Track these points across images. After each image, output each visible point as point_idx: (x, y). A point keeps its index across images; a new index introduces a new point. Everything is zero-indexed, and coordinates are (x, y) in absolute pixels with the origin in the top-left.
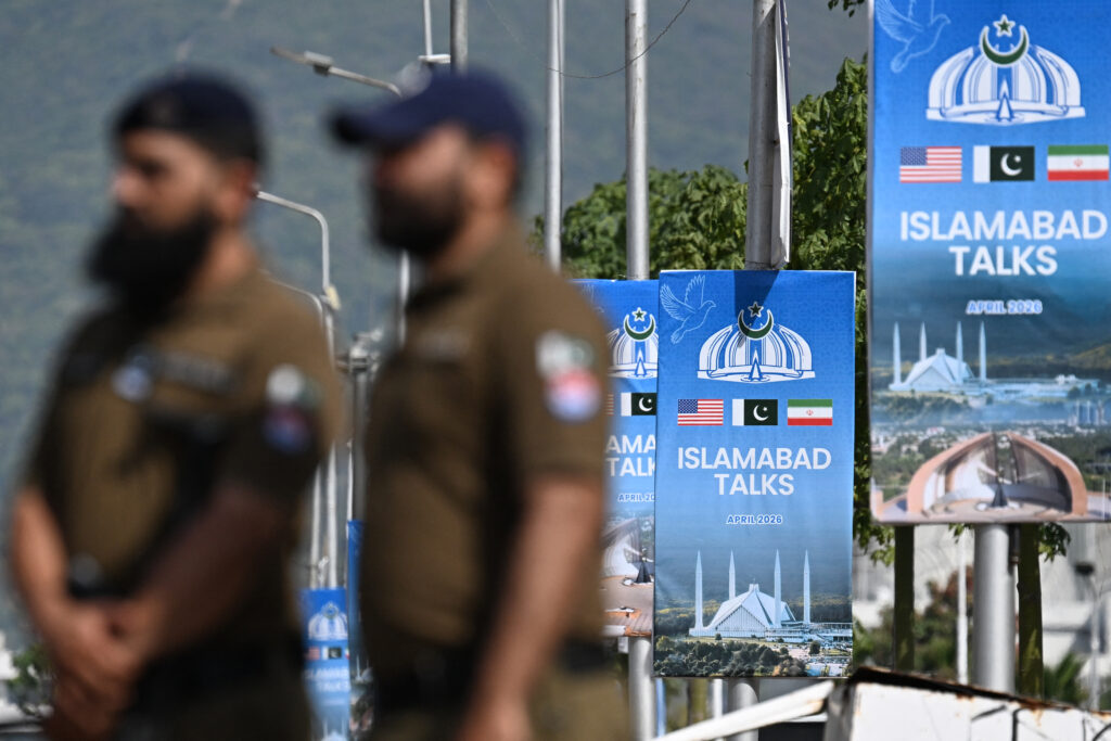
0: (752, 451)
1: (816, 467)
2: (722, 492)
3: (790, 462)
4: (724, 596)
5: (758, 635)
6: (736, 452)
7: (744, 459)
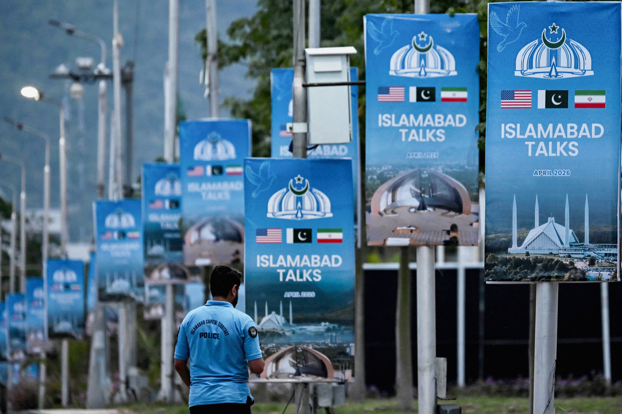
0: (551, 126)
1: (594, 136)
2: (530, 154)
3: (576, 133)
4: (531, 226)
5: (554, 252)
6: (540, 126)
7: (545, 131)
